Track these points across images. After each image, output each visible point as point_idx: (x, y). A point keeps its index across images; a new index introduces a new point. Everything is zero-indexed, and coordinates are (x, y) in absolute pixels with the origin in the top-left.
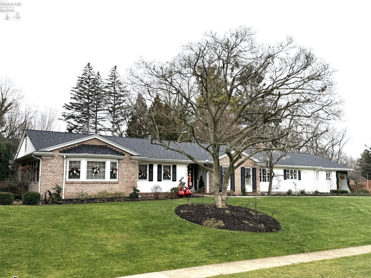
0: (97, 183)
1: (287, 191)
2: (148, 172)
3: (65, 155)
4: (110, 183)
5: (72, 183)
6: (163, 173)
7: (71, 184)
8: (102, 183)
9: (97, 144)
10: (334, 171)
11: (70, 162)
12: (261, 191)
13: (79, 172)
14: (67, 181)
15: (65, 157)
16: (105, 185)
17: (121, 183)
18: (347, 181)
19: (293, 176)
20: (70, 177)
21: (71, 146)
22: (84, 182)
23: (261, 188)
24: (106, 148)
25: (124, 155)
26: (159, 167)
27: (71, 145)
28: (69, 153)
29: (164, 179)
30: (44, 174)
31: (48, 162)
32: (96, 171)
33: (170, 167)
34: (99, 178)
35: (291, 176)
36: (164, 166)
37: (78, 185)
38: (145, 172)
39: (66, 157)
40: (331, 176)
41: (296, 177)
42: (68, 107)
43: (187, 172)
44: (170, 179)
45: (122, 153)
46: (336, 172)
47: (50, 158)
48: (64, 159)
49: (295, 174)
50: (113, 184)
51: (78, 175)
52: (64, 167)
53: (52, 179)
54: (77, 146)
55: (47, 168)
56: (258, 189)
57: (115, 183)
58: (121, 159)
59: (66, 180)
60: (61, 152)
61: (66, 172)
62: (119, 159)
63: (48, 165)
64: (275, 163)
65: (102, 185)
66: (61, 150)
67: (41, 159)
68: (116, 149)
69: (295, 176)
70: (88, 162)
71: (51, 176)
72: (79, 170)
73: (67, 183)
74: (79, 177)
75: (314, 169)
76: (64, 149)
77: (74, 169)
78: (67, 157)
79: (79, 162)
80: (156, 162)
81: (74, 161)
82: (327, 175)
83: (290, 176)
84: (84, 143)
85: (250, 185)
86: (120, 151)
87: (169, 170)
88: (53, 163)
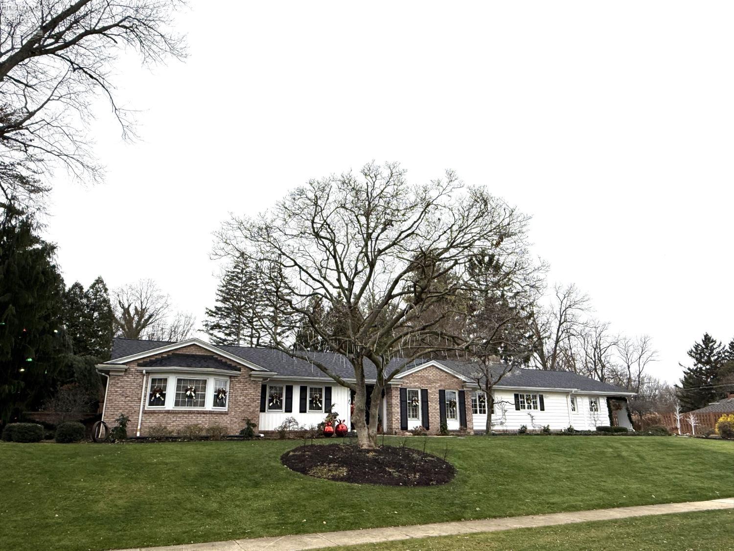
0: (190, 412)
1: (519, 428)
2: (284, 398)
3: (144, 369)
4: (211, 413)
5: (153, 412)
6: (308, 399)
7: (151, 415)
8: (199, 413)
9: (197, 354)
10: (602, 396)
11: (152, 379)
12: (475, 428)
13: (164, 395)
14: (146, 409)
15: (144, 372)
16: (203, 415)
17: (233, 413)
18: (627, 414)
19: (532, 404)
20: (151, 404)
21: (156, 357)
22: (169, 411)
23: (474, 424)
24: (210, 359)
25: (240, 370)
26: (303, 390)
27: (156, 355)
28: (151, 366)
29: (310, 408)
30: (111, 398)
31: (118, 380)
32: (191, 394)
33: (321, 390)
34: (195, 405)
35: (528, 403)
36: (311, 389)
37: (161, 415)
38: (279, 398)
39: (146, 372)
40: (598, 404)
41: (536, 406)
42: (211, 313)
43: (350, 398)
44: (321, 409)
45: (236, 367)
46: (606, 398)
47: (123, 374)
48: (144, 375)
49: (533, 402)
50: (219, 415)
51: (163, 399)
52: (142, 387)
53: (122, 407)
54: (166, 355)
55: (117, 390)
56: (469, 425)
57: (221, 413)
58: (234, 376)
59: (144, 408)
60: (139, 365)
61: (145, 396)
62: (230, 377)
63: (119, 385)
64: (495, 383)
65: (199, 415)
66: (141, 362)
67: (109, 375)
68: (228, 361)
69: (534, 404)
70: (179, 380)
71: (121, 401)
72: (164, 392)
73: (145, 412)
74: (163, 404)
75: (567, 394)
76: (145, 360)
77: (157, 391)
78: (148, 373)
79: (166, 380)
80: (297, 383)
81: (158, 379)
82: (592, 403)
83: (526, 405)
84: (177, 352)
85: (456, 419)
86: (234, 364)
87: (318, 395)
88: (127, 381)
